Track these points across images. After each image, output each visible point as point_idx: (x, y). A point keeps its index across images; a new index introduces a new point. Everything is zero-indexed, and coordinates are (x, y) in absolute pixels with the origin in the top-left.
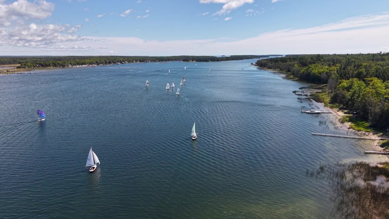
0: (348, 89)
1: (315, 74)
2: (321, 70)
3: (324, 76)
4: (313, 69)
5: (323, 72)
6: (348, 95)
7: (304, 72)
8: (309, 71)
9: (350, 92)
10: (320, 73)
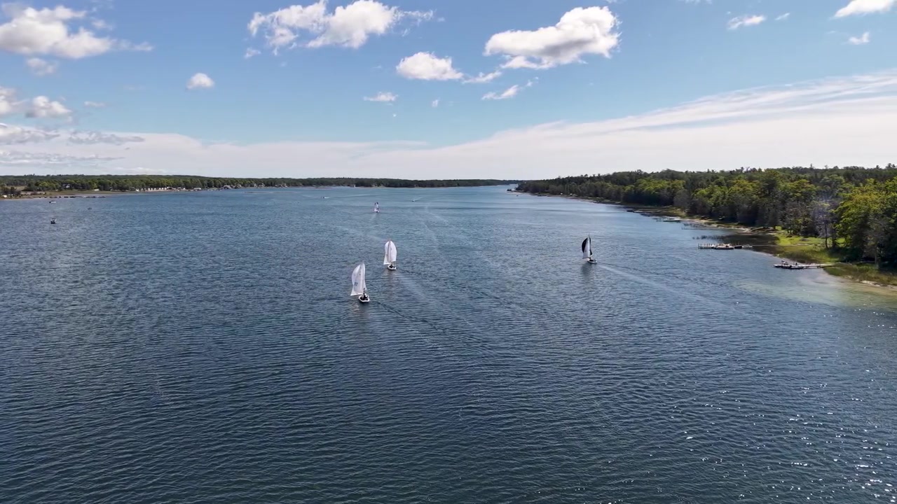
0: (709, 196)
1: (650, 192)
2: (659, 186)
3: (665, 193)
4: (645, 185)
5: (663, 188)
6: (710, 202)
7: (630, 191)
8: (639, 189)
9: (712, 198)
10: (658, 190)
